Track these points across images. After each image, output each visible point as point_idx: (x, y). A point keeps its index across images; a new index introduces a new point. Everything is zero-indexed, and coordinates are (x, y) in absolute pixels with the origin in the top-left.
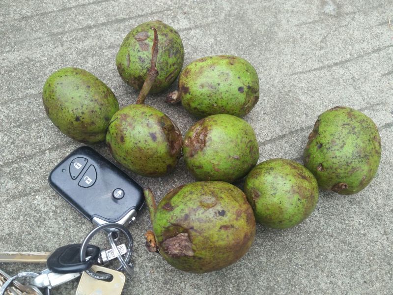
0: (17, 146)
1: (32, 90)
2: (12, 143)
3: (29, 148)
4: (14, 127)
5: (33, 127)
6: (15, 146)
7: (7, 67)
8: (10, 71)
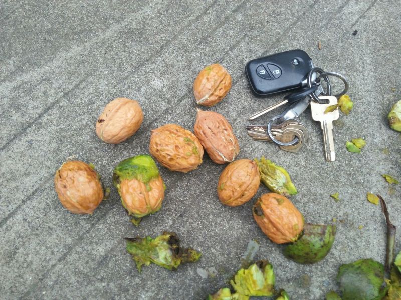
0: (209, 56)
1: (191, 18)
2: (205, 56)
3: (217, 54)
4: (198, 45)
5: (210, 40)
6: (207, 57)
7: (163, 8)
8: (167, 11)
